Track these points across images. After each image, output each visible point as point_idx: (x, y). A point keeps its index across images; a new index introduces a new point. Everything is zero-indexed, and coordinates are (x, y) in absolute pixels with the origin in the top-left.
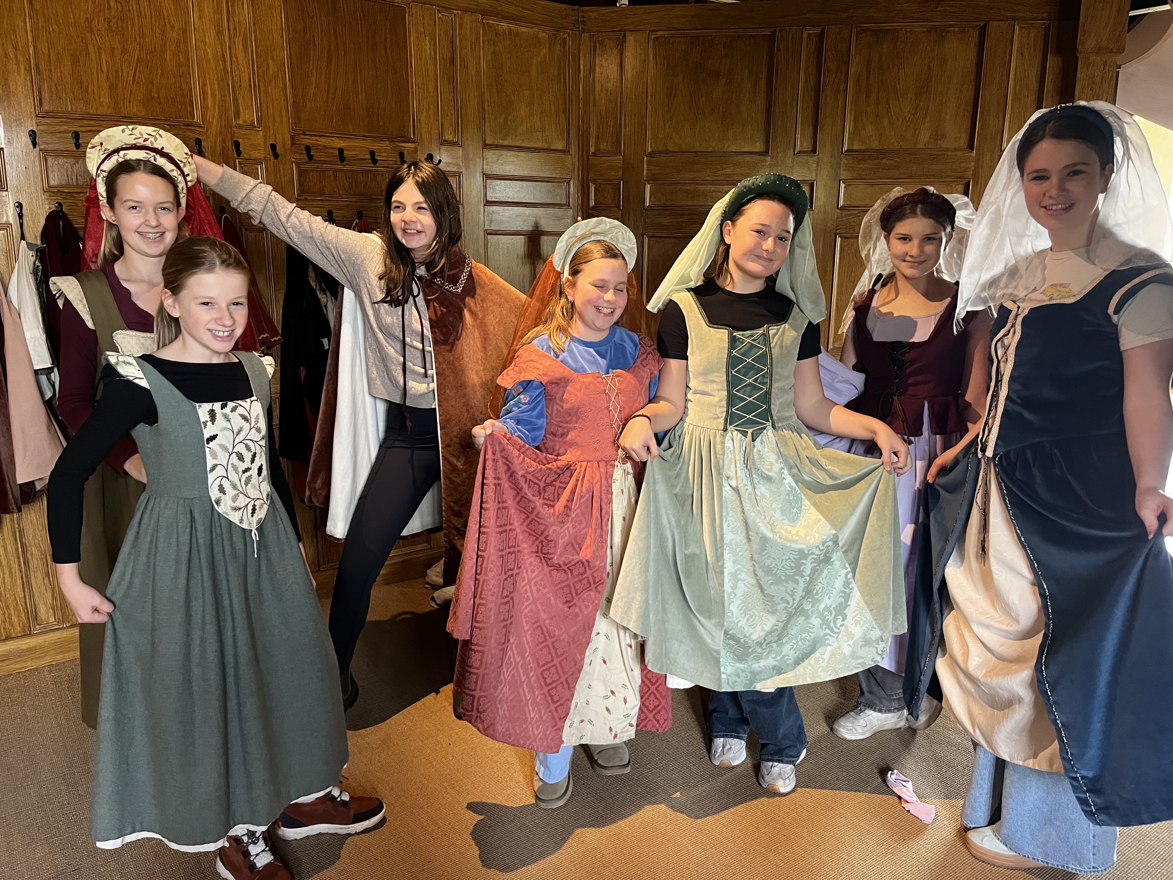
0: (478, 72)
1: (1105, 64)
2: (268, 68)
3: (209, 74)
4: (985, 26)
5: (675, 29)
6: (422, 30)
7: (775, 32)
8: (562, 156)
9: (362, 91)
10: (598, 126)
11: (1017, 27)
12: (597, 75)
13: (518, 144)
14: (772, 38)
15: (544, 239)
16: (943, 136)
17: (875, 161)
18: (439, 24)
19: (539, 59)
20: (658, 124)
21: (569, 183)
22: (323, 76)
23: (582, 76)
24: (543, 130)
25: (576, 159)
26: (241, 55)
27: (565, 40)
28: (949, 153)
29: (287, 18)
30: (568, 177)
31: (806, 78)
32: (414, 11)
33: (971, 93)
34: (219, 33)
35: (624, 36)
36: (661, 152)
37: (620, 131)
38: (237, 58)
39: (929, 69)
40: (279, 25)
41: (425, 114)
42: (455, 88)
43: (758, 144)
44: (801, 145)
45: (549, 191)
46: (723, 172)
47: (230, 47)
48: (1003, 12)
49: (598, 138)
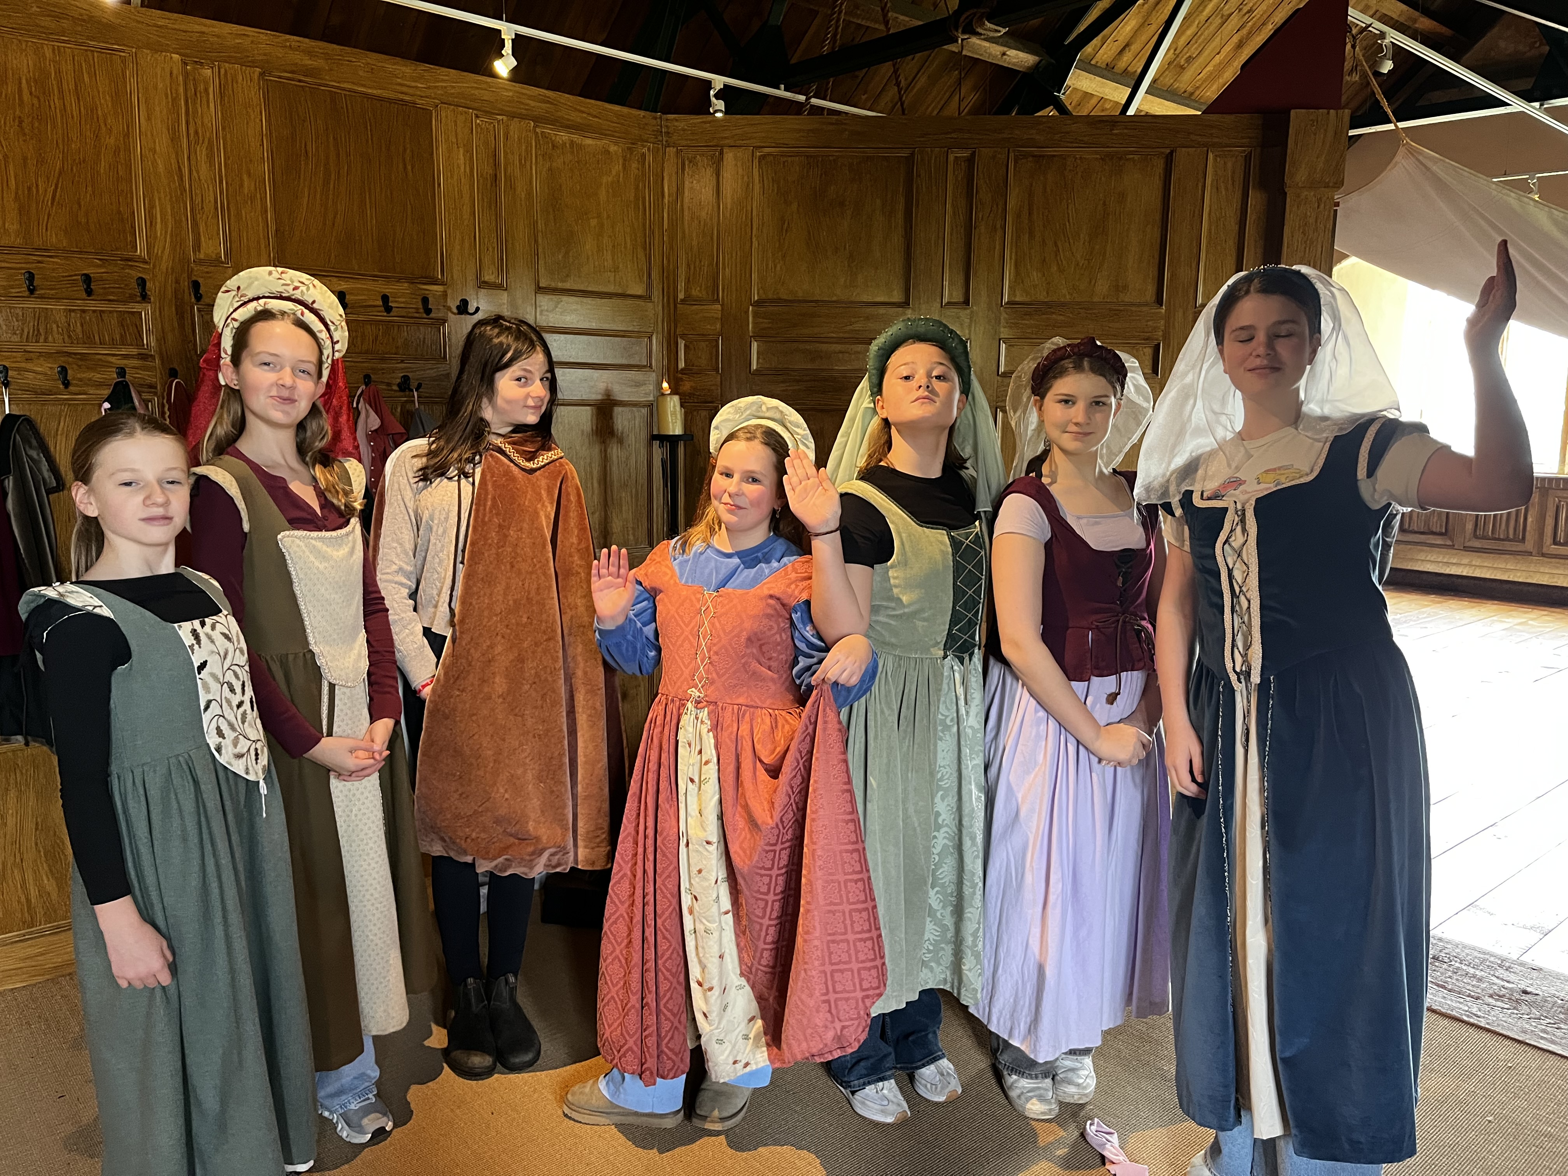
0: (529, 194)
1: (1319, 201)
2: (241, 186)
3: (159, 192)
4: (1171, 153)
5: (786, 146)
6: (454, 140)
7: (913, 154)
8: (640, 302)
9: (371, 217)
10: (688, 265)
11: (1211, 156)
12: (686, 200)
13: (582, 288)
14: (909, 161)
15: (618, 410)
16: (1125, 287)
17: (1044, 316)
18: (477, 132)
19: (610, 179)
20: (767, 265)
21: (650, 338)
22: (318, 196)
23: (666, 201)
24: (616, 269)
25: (660, 307)
26: (204, 168)
27: (643, 155)
28: (1133, 309)
29: (268, 121)
30: (650, 330)
31: (954, 212)
32: (443, 114)
33: (1157, 234)
34: (174, 139)
35: (721, 153)
36: (772, 301)
37: (718, 273)
38: (198, 172)
39: (1104, 204)
40: (258, 128)
41: (457, 247)
42: (498, 216)
43: (895, 293)
44: (950, 294)
45: (624, 348)
46: (851, 327)
47: (189, 158)
48: (1193, 137)
49: (688, 281)
